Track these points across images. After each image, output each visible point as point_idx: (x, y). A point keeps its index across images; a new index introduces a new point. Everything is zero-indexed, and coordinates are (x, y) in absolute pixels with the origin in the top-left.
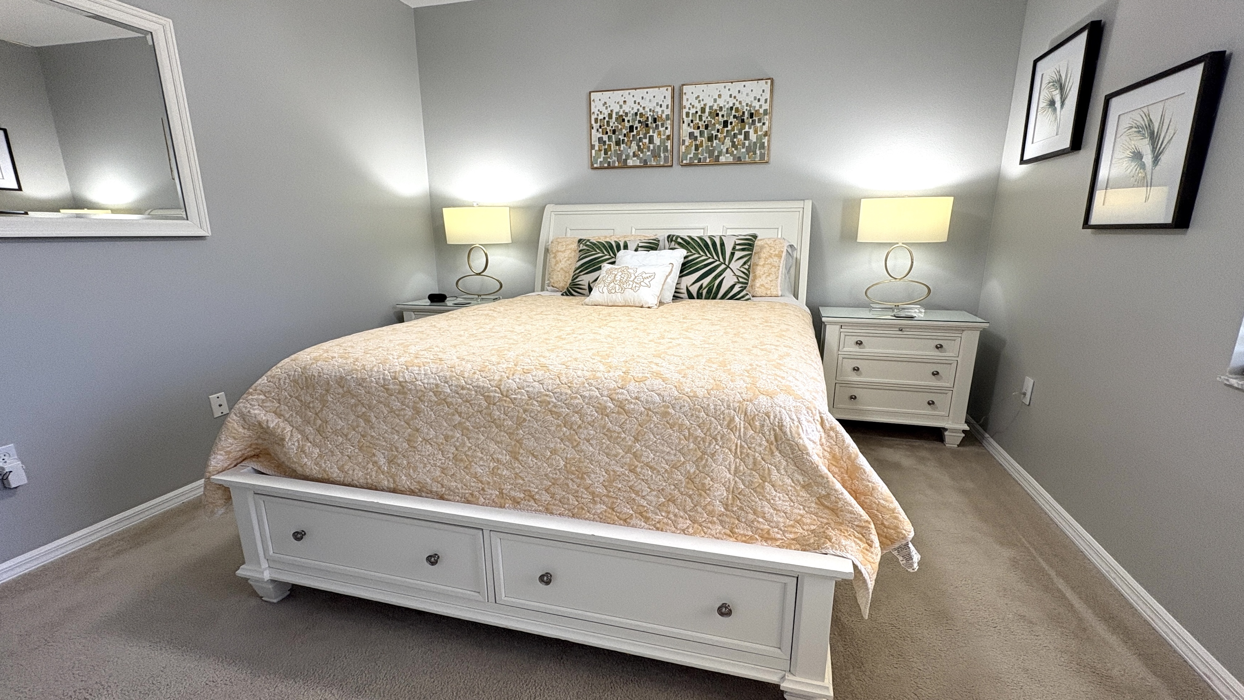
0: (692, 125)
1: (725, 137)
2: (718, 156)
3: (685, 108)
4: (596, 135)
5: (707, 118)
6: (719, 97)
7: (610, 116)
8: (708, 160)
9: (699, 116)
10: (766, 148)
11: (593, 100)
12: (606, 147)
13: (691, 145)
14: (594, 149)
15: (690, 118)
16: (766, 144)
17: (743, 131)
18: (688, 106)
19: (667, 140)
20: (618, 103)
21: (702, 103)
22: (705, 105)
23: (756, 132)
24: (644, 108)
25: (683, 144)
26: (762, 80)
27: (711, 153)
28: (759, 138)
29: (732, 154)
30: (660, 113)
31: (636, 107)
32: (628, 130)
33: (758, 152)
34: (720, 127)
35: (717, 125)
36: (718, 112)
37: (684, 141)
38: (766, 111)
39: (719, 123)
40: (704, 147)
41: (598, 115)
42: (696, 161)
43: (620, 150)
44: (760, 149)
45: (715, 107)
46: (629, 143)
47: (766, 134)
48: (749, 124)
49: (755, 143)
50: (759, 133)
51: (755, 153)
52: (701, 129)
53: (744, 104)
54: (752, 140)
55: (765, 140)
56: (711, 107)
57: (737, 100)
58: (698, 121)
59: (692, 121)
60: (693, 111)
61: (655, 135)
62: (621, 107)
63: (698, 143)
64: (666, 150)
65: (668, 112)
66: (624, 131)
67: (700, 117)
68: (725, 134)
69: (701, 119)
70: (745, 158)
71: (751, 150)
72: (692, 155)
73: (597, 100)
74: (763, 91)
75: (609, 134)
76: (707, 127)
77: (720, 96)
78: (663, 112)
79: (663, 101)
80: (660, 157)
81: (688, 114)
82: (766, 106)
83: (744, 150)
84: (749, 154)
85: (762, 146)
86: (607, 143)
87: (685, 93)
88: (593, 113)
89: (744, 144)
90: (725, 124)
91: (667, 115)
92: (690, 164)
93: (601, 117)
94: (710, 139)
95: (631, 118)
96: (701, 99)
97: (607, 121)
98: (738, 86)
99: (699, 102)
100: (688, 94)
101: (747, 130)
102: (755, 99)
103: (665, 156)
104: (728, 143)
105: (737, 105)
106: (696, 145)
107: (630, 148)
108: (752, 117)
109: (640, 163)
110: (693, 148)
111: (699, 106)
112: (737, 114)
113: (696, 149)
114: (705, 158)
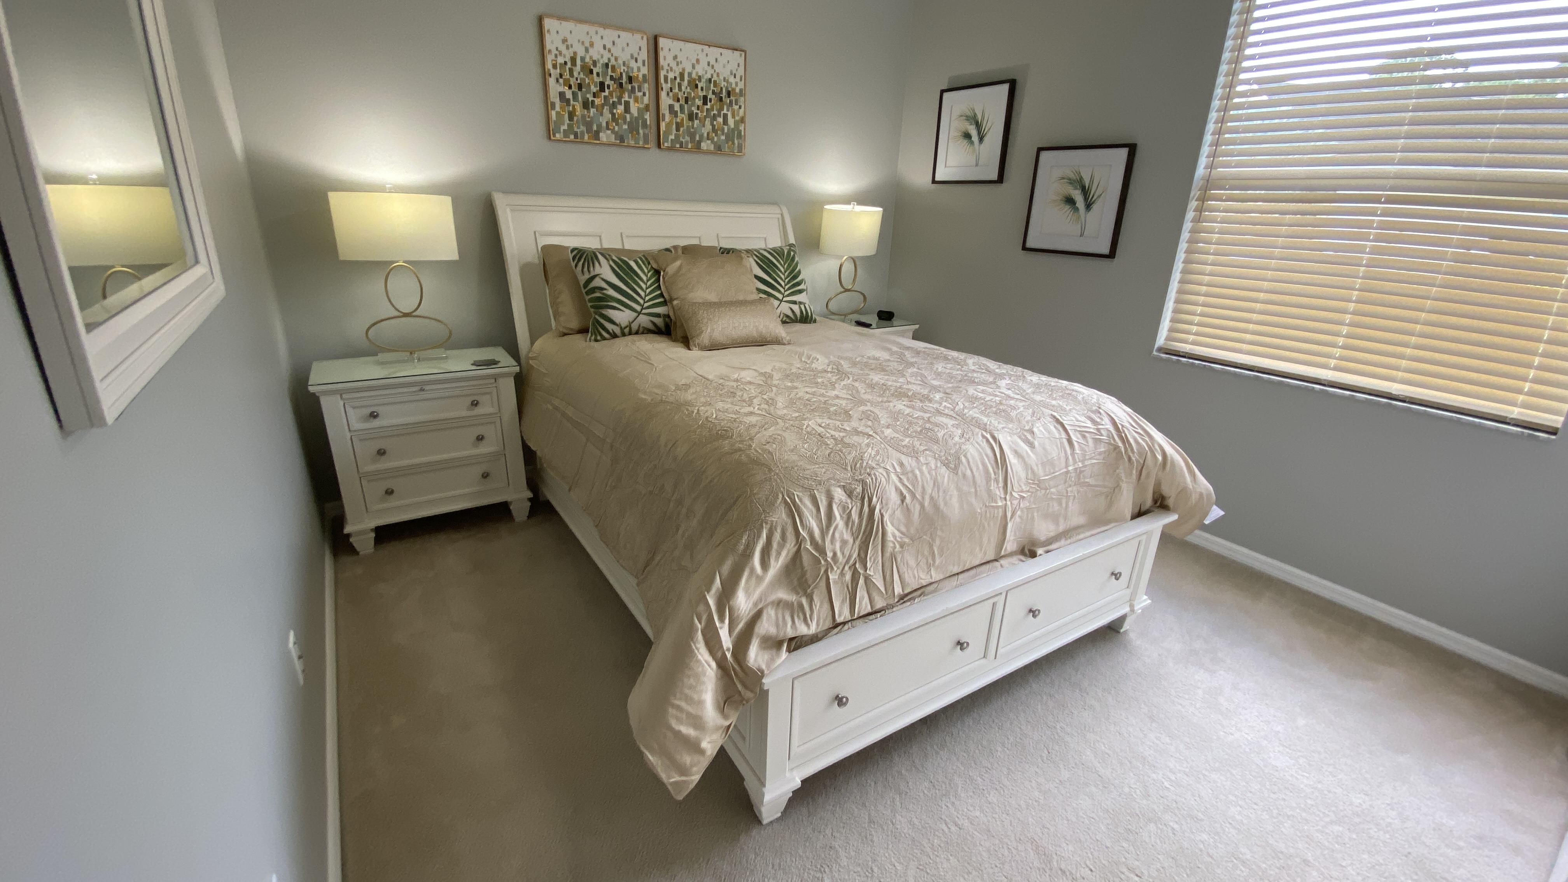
0: (671, 94)
1: (705, 117)
2: (699, 142)
3: (663, 69)
4: (555, 88)
5: (686, 88)
6: (697, 62)
7: (573, 61)
8: (690, 146)
9: (679, 83)
10: (743, 138)
11: (548, 31)
12: (571, 108)
13: (671, 121)
14: (554, 109)
15: (669, 85)
16: (743, 133)
17: (722, 112)
18: (666, 67)
19: (647, 111)
20: (583, 43)
21: (681, 66)
22: (684, 70)
23: (733, 117)
24: (616, 59)
25: (664, 120)
26: (737, 50)
27: (693, 136)
28: (737, 123)
29: (712, 140)
30: (635, 70)
31: (607, 55)
32: (598, 88)
33: (736, 142)
34: (699, 102)
35: (697, 100)
36: (697, 82)
37: (664, 115)
38: (741, 90)
39: (699, 97)
40: (685, 126)
41: (556, 56)
42: (678, 146)
43: (589, 117)
44: (737, 139)
46: (600, 108)
47: (742, 120)
48: (727, 104)
49: (733, 130)
50: (737, 118)
51: (733, 143)
52: (681, 102)
53: (721, 78)
54: (730, 126)
55: (742, 128)
56: (690, 74)
57: (715, 71)
58: (677, 90)
59: (671, 89)
60: (671, 75)
61: (632, 101)
62: (587, 50)
63: (678, 120)
64: (645, 125)
65: (644, 70)
66: (594, 89)
67: (680, 85)
68: (705, 114)
69: (680, 89)
70: (725, 149)
71: (729, 137)
72: (673, 137)
73: (553, 32)
74: (738, 65)
75: (573, 89)
76: (686, 100)
78: (638, 69)
79: (638, 53)
80: (638, 133)
81: (666, 78)
82: (741, 85)
84: (728, 143)
85: (740, 136)
86: (572, 102)
87: (662, 49)
88: (550, 51)
89: (723, 130)
90: (705, 100)
91: (644, 76)
92: (669, 149)
93: (561, 60)
94: (691, 117)
95: (601, 70)
96: (678, 60)
97: (569, 68)
98: (714, 52)
99: (678, 65)
100: (666, 50)
101: (725, 111)
102: (731, 74)
103: (644, 134)
104: (708, 127)
105: (715, 78)
106: (677, 124)
107: (602, 114)
108: (729, 97)
109: (615, 140)
110: (674, 126)
111: (677, 70)
112: (715, 89)
113: (678, 130)
114: (687, 142)
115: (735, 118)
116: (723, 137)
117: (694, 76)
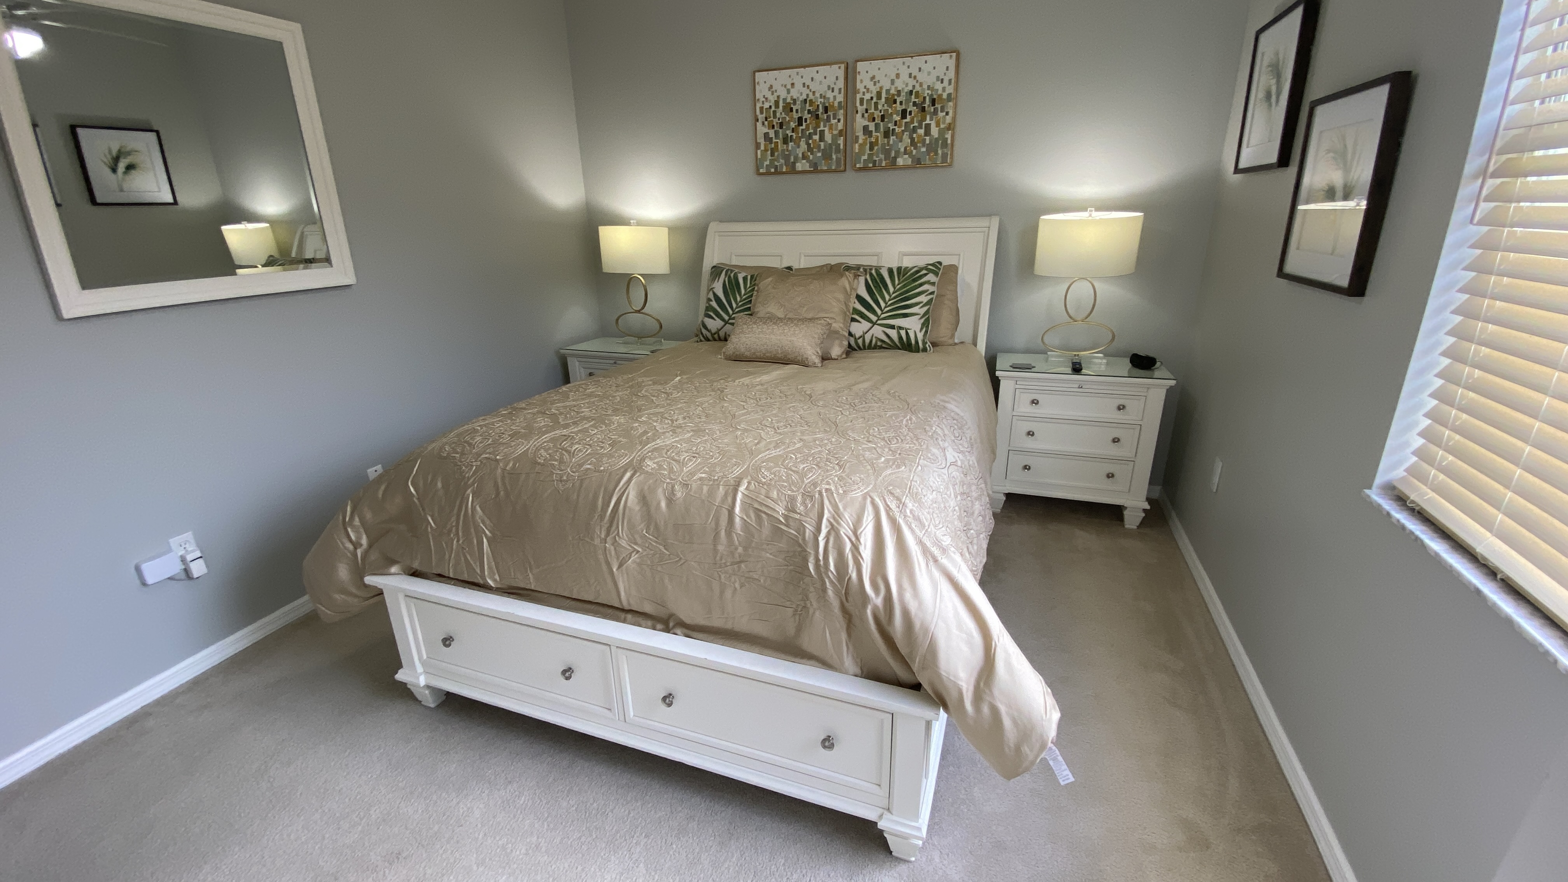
0: (866, 115)
1: (903, 132)
2: (895, 158)
3: (859, 93)
4: (762, 129)
5: (883, 105)
6: (896, 77)
7: (777, 103)
8: (884, 164)
9: (875, 103)
10: (949, 146)
11: (758, 83)
12: (773, 145)
13: (865, 143)
14: (759, 149)
15: (865, 106)
16: (949, 141)
17: (924, 123)
18: (862, 90)
19: (840, 136)
20: (785, 86)
21: (878, 85)
22: (881, 88)
23: (938, 125)
24: (814, 92)
25: (857, 141)
26: (946, 52)
27: (887, 153)
28: (942, 132)
29: (910, 154)
30: (831, 100)
31: (805, 92)
32: (797, 124)
33: (940, 152)
34: (897, 118)
35: (895, 116)
36: (896, 97)
37: (857, 137)
38: (949, 95)
39: (897, 113)
40: (880, 145)
41: (763, 103)
42: (871, 165)
43: (787, 150)
44: (942, 148)
46: (797, 141)
47: (949, 127)
48: (930, 113)
49: (937, 140)
50: (942, 126)
51: (936, 154)
52: (876, 121)
53: (925, 87)
54: (933, 136)
55: (948, 136)
56: (888, 91)
57: (917, 81)
58: (873, 111)
59: (867, 111)
60: (867, 96)
61: (826, 129)
62: (788, 91)
63: (873, 140)
64: (838, 150)
65: (840, 98)
66: (793, 125)
68: (903, 128)
70: (925, 161)
71: (932, 148)
72: (866, 157)
73: (762, 82)
74: (947, 68)
75: (776, 128)
76: (883, 118)
77: (898, 76)
78: (835, 97)
79: (835, 84)
80: (831, 159)
81: (862, 101)
82: (950, 89)
84: (929, 155)
85: (945, 144)
86: (774, 140)
87: (859, 72)
88: (758, 100)
89: (924, 140)
90: (904, 114)
91: (840, 103)
92: (864, 169)
93: (766, 105)
94: (887, 134)
95: (800, 107)
96: (876, 80)
97: (774, 111)
98: (918, 61)
99: (875, 84)
100: (863, 73)
101: (928, 122)
103: (837, 158)
104: (907, 140)
105: (918, 88)
106: (871, 143)
107: (799, 147)
108: (933, 104)
109: (810, 168)
110: (868, 147)
111: (874, 90)
112: (916, 100)
113: (871, 149)
114: (881, 161)
115: (940, 126)
116: (924, 149)
117: (893, 91)
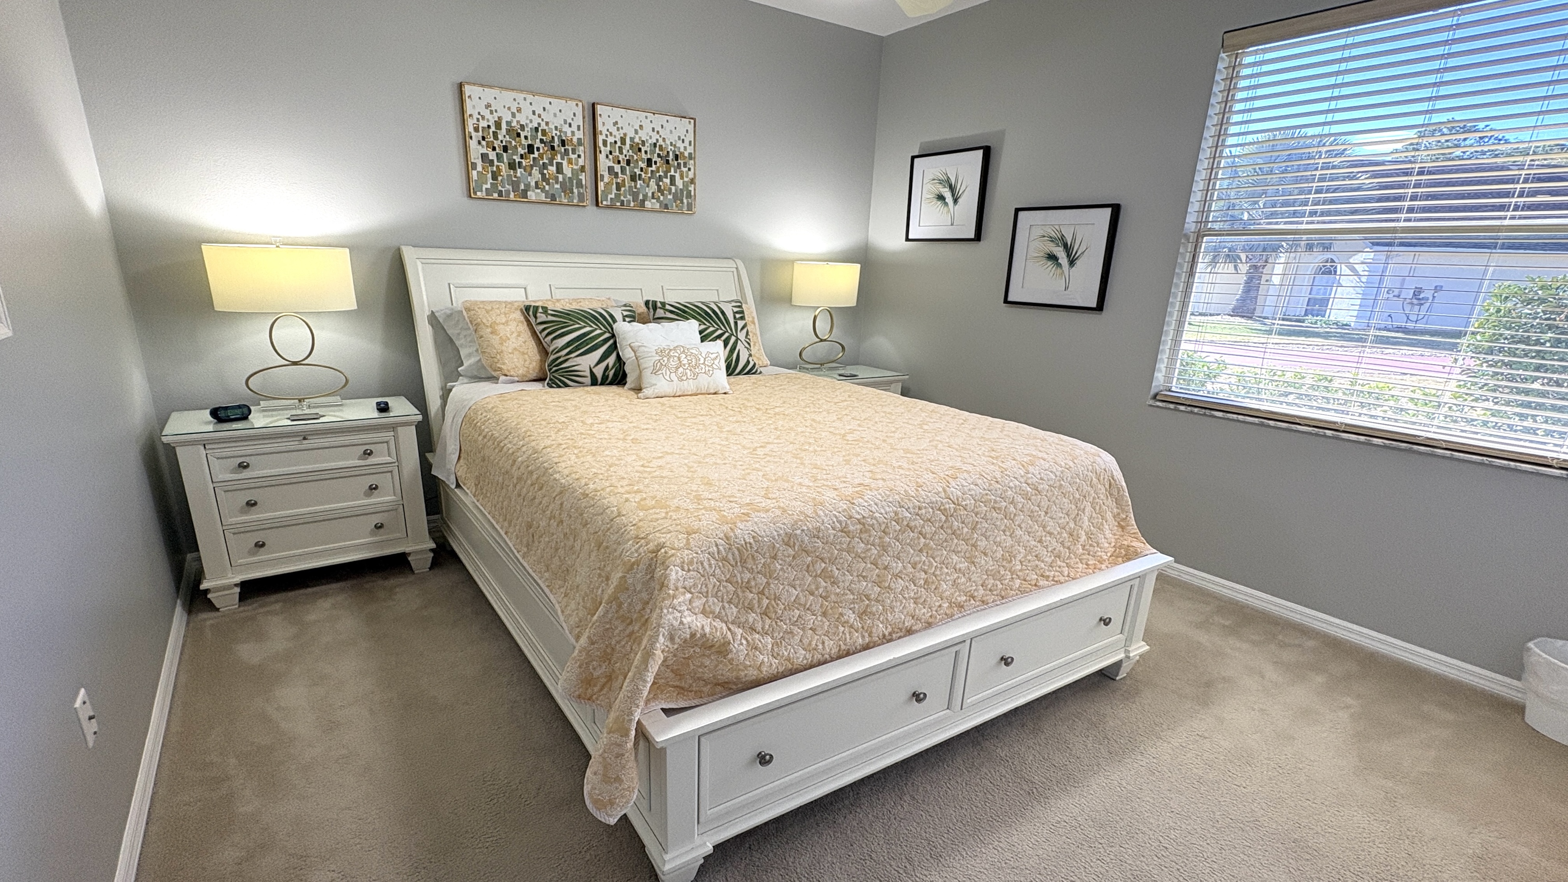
0: (611, 157)
1: (650, 178)
2: (643, 201)
3: (601, 134)
4: (476, 150)
5: (628, 151)
7: (498, 125)
8: (632, 205)
9: (619, 147)
10: (693, 198)
11: (470, 97)
13: (610, 181)
14: (475, 169)
15: (608, 148)
16: (692, 194)
17: (669, 174)
18: (605, 132)
19: (582, 172)
20: (509, 108)
21: (621, 132)
22: (625, 135)
23: (682, 177)
24: (547, 124)
25: (602, 180)
26: (685, 118)
27: (635, 196)
28: (686, 185)
29: (658, 199)
30: (569, 134)
31: (536, 120)
32: (526, 150)
33: (685, 201)
34: (643, 165)
35: (640, 163)
36: (640, 146)
37: (602, 176)
38: (690, 154)
39: (642, 160)
40: (627, 186)
41: (478, 120)
42: (618, 204)
43: (515, 176)
44: (687, 198)
45: (637, 140)
46: (528, 169)
47: (692, 181)
48: (674, 167)
49: (682, 190)
50: (686, 179)
51: (682, 202)
52: (622, 164)
53: (668, 142)
54: (678, 187)
55: (691, 188)
56: (632, 139)
57: (660, 137)
58: (617, 153)
59: (611, 153)
60: (610, 140)
61: (565, 163)
62: (514, 115)
63: (619, 181)
64: (580, 185)
65: (580, 135)
66: (521, 151)
67: (620, 149)
68: (649, 175)
69: (621, 152)
70: (672, 207)
71: (677, 197)
72: (613, 196)
73: (475, 98)
74: (687, 131)
75: (498, 150)
76: (628, 162)
77: (641, 127)
78: (572, 133)
79: (572, 119)
80: (572, 193)
81: (605, 143)
82: (690, 150)
83: (670, 197)
84: (675, 202)
85: (689, 195)
86: (496, 163)
87: (600, 115)
88: (471, 116)
89: (670, 189)
90: (649, 162)
91: (579, 140)
92: (607, 207)
93: (483, 124)
94: (633, 178)
95: (530, 134)
96: (619, 126)
97: (493, 132)
98: (659, 119)
99: (618, 129)
100: (605, 116)
101: (672, 173)
102: (679, 138)
103: (579, 193)
104: (653, 187)
105: (661, 142)
106: (617, 184)
107: (530, 175)
108: (677, 159)
109: (546, 198)
110: (614, 186)
111: (618, 135)
112: (661, 153)
113: (618, 189)
114: (629, 201)
115: (683, 179)
